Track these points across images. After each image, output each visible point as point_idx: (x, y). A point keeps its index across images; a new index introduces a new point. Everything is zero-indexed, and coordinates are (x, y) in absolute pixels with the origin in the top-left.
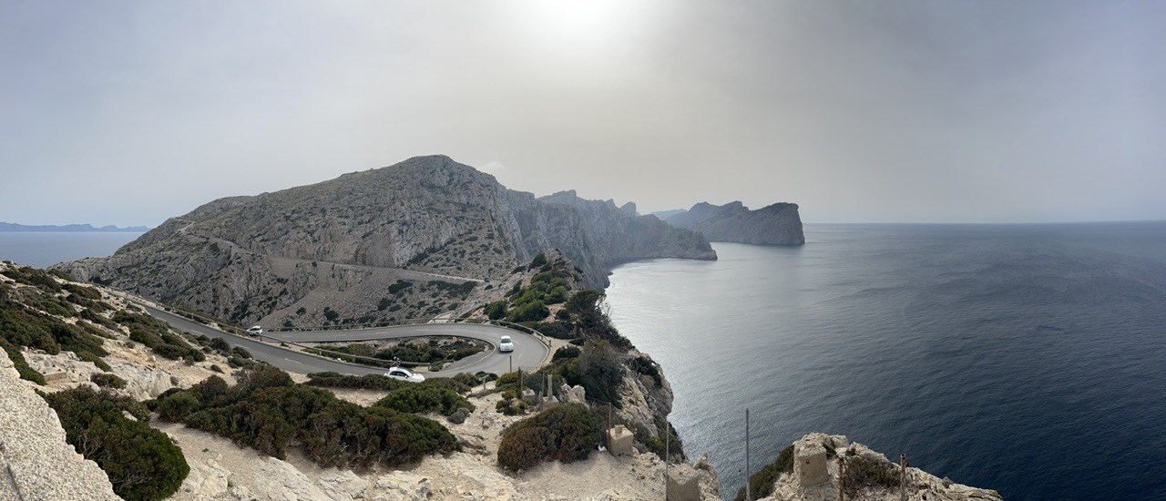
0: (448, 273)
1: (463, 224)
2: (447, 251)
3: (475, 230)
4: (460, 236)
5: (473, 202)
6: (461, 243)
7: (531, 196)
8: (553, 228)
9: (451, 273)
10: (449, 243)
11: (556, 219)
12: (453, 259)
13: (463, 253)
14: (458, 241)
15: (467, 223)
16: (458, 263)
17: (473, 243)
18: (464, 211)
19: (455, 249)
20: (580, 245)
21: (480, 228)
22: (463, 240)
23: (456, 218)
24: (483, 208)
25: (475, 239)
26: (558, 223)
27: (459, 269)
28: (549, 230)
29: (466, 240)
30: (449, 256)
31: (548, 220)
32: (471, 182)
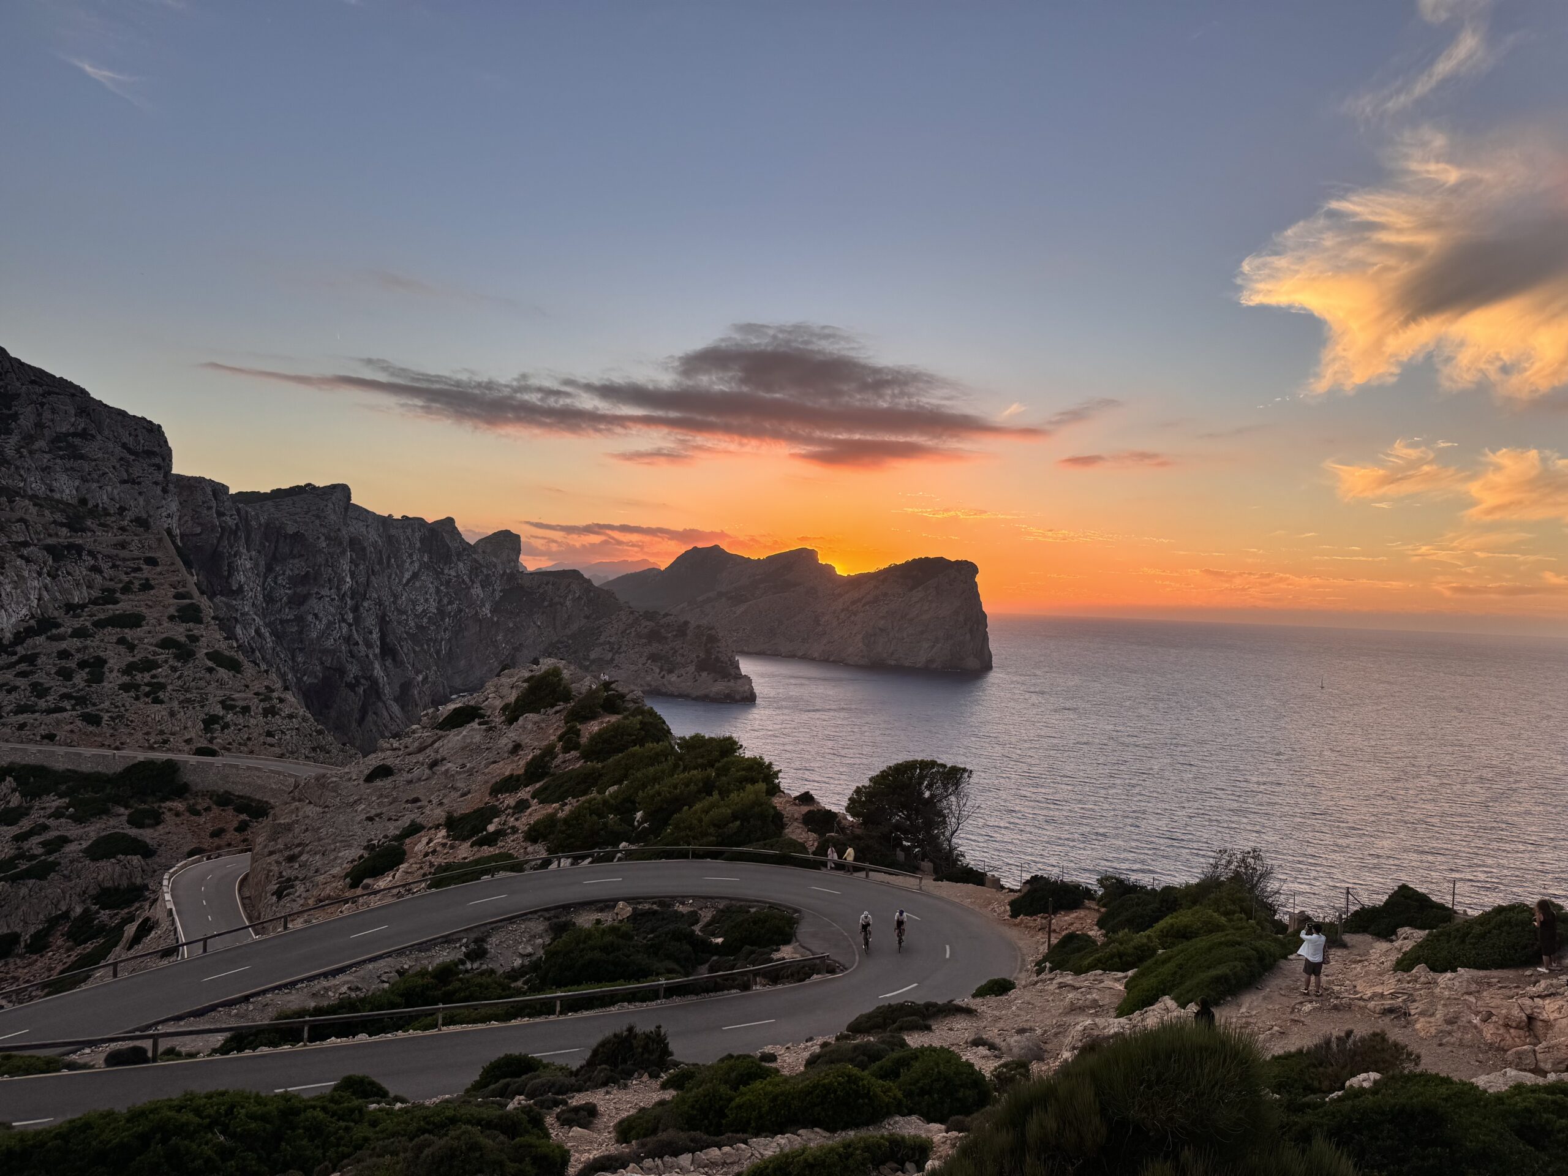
0: (50, 737)
1: (80, 571)
2: (31, 659)
3: (127, 589)
4: (70, 608)
5: (102, 497)
6: (78, 633)
7: (218, 490)
8: (284, 593)
9: (61, 735)
10: (30, 632)
11: (296, 567)
12: (58, 686)
13: (96, 667)
14: (69, 624)
15: (95, 569)
16: (81, 701)
17: (129, 634)
18: (75, 525)
19: (64, 655)
20: (369, 645)
21: (146, 586)
22: (84, 621)
23: (49, 549)
24: (142, 523)
25: (135, 621)
26: (304, 579)
27: (93, 720)
28: (269, 599)
29: (99, 624)
30: (39, 677)
31: (269, 569)
32: (84, 435)
